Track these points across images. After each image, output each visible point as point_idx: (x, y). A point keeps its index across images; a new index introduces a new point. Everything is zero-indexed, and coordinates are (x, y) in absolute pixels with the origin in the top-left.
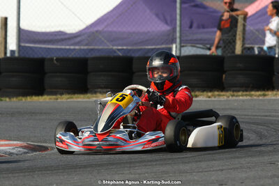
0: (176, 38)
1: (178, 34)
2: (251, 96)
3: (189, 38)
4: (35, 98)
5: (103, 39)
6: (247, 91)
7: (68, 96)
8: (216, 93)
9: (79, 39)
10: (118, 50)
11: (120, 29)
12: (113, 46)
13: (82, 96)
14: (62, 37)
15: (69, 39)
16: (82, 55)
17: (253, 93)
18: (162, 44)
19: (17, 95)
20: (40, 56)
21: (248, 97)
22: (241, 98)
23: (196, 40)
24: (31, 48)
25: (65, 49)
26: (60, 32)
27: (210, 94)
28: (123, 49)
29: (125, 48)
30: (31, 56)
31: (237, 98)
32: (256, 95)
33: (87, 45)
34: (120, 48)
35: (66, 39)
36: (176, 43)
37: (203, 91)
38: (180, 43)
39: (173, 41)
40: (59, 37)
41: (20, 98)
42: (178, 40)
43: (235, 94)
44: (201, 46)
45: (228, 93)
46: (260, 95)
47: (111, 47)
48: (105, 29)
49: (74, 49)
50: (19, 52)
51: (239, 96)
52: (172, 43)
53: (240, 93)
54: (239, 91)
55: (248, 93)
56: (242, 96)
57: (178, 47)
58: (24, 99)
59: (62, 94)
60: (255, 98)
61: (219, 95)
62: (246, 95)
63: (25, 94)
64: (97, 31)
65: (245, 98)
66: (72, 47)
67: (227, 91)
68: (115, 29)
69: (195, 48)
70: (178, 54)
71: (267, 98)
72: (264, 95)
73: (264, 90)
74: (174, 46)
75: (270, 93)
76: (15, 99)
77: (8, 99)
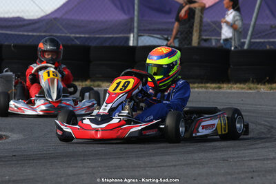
0: (134, 28)
1: (136, 25)
2: (206, 88)
3: (147, 28)
5: (61, 27)
6: (202, 83)
9: (37, 25)
10: (76, 38)
11: (78, 18)
12: (71, 33)
14: (21, 23)
15: (30, 24)
17: (208, 85)
18: (120, 33)
21: (204, 90)
22: (196, 90)
23: (154, 30)
25: (24, 35)
26: (19, 18)
28: (80, 37)
29: (83, 36)
32: (212, 87)
33: (45, 32)
34: (78, 35)
35: (24, 25)
36: (133, 32)
38: (138, 33)
39: (131, 30)
40: (17, 23)
42: (136, 30)
44: (159, 36)
46: (215, 88)
47: (68, 35)
48: (64, 17)
49: (33, 36)
51: (195, 88)
52: (130, 33)
53: (196, 85)
55: (203, 85)
56: (197, 88)
57: (136, 36)
60: (210, 90)
62: (202, 87)
64: (55, 19)
65: (200, 90)
66: (30, 34)
68: (73, 17)
69: (152, 39)
70: (135, 45)
71: (221, 90)
72: (220, 88)
73: (219, 83)
74: (132, 35)
75: (225, 85)
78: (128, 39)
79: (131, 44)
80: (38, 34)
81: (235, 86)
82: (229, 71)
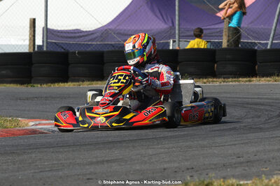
1: (177, 32)
2: (239, 81)
3: (185, 35)
4: (62, 85)
5: (115, 36)
7: (88, 83)
8: (210, 80)
11: (125, 28)
13: (99, 82)
14: (81, 34)
15: (86, 36)
17: (241, 79)
19: (47, 82)
20: (63, 50)
21: (237, 83)
22: (231, 83)
24: (55, 43)
26: (77, 30)
27: (205, 80)
30: (55, 50)
31: (228, 83)
32: (243, 81)
33: (102, 41)
35: (81, 37)
37: (200, 78)
38: (179, 39)
40: (78, 35)
41: (49, 84)
42: (177, 37)
43: (226, 80)
45: (220, 80)
46: (247, 81)
47: (122, 42)
48: (117, 28)
49: (92, 44)
50: (47, 47)
52: (170, 39)
53: (230, 80)
54: (229, 78)
56: (232, 81)
57: (177, 40)
58: (52, 86)
59: (83, 81)
60: (242, 83)
61: (213, 81)
62: (235, 81)
63: (54, 82)
65: (234, 83)
66: (90, 43)
67: (219, 78)
68: (121, 28)
70: (177, 48)
71: (252, 83)
72: (250, 81)
73: (249, 77)
74: (171, 41)
75: (254, 79)
76: (45, 85)
77: (39, 86)
78: (168, 44)
79: (171, 48)
80: (95, 43)
81: (263, 79)
82: (256, 67)
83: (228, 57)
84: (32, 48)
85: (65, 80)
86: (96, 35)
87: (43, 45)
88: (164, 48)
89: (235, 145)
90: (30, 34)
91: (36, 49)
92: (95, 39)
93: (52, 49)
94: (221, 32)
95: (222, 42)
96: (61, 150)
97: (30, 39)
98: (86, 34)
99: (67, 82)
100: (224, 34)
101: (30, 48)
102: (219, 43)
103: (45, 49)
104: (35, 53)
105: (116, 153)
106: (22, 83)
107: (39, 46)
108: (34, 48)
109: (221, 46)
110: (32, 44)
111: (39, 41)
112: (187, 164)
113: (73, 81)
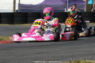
1: (68, 6)
4: (25, 25)
5: (45, 7)
11: (49, 4)
15: (34, 7)
16: (38, 12)
18: (62, 8)
24: (23, 9)
30: (23, 12)
33: (39, 9)
35: (33, 7)
40: (31, 6)
41: (20, 24)
46: (93, 24)
48: (46, 4)
50: (20, 11)
52: (65, 8)
63: (22, 23)
74: (66, 9)
76: (19, 25)
77: (17, 25)
78: (64, 10)
79: (65, 11)
80: (37, 9)
83: (87, 15)
84: (14, 11)
85: (26, 23)
86: (38, 7)
87: (18, 10)
88: (63, 12)
89: (89, 47)
90: (13, 6)
91: (16, 11)
92: (37, 8)
93: (21, 12)
94: (84, 6)
95: (84, 10)
96: (25, 48)
97: (13, 8)
98: (34, 6)
99: (27, 24)
100: (85, 7)
101: (13, 11)
102: (83, 10)
103: (19, 11)
104: (15, 13)
105: (45, 50)
106: (10, 24)
107: (17, 10)
108: (15, 11)
109: (84, 11)
110: (14, 9)
111: (17, 8)
112: (71, 54)
113: (29, 23)
